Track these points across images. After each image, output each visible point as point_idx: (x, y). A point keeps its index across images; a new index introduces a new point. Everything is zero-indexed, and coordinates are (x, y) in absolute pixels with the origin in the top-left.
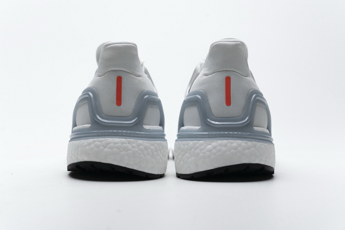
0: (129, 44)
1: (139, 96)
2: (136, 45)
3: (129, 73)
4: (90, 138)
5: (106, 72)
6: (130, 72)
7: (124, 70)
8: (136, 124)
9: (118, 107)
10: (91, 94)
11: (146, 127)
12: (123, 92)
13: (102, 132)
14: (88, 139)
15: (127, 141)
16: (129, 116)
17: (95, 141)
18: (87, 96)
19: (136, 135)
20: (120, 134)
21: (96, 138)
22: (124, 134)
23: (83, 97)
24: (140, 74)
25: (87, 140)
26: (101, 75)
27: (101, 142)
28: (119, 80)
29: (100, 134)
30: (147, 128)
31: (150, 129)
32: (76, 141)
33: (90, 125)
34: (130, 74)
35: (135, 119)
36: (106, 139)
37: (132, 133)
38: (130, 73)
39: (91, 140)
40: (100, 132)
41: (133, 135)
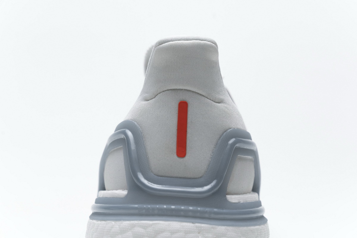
0: (202, 40)
1: (219, 140)
2: (215, 44)
3: (201, 95)
4: (124, 218)
5: (158, 93)
6: (203, 94)
7: (193, 90)
8: (214, 194)
9: (181, 160)
10: (129, 133)
11: (232, 199)
12: (189, 130)
13: (149, 208)
14: (120, 220)
15: (197, 227)
16: (201, 177)
17: (134, 226)
18: (123, 136)
19: (213, 216)
20: (182, 213)
21: (136, 220)
22: (190, 214)
23: (116, 139)
24: (222, 97)
25: (118, 223)
26: (148, 99)
27: (145, 227)
28: (183, 108)
29: (144, 211)
30: (234, 202)
31: (239, 203)
32: (99, 222)
33: (125, 192)
34: (203, 98)
35: (213, 184)
36: (156, 224)
37: (206, 212)
38: (203, 96)
39: (126, 223)
40: (144, 208)
41: (207, 216)
